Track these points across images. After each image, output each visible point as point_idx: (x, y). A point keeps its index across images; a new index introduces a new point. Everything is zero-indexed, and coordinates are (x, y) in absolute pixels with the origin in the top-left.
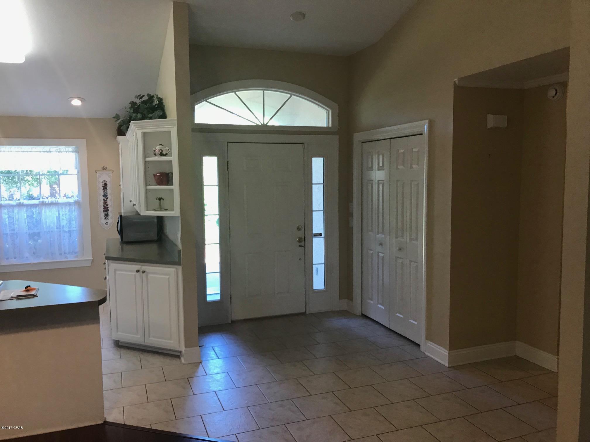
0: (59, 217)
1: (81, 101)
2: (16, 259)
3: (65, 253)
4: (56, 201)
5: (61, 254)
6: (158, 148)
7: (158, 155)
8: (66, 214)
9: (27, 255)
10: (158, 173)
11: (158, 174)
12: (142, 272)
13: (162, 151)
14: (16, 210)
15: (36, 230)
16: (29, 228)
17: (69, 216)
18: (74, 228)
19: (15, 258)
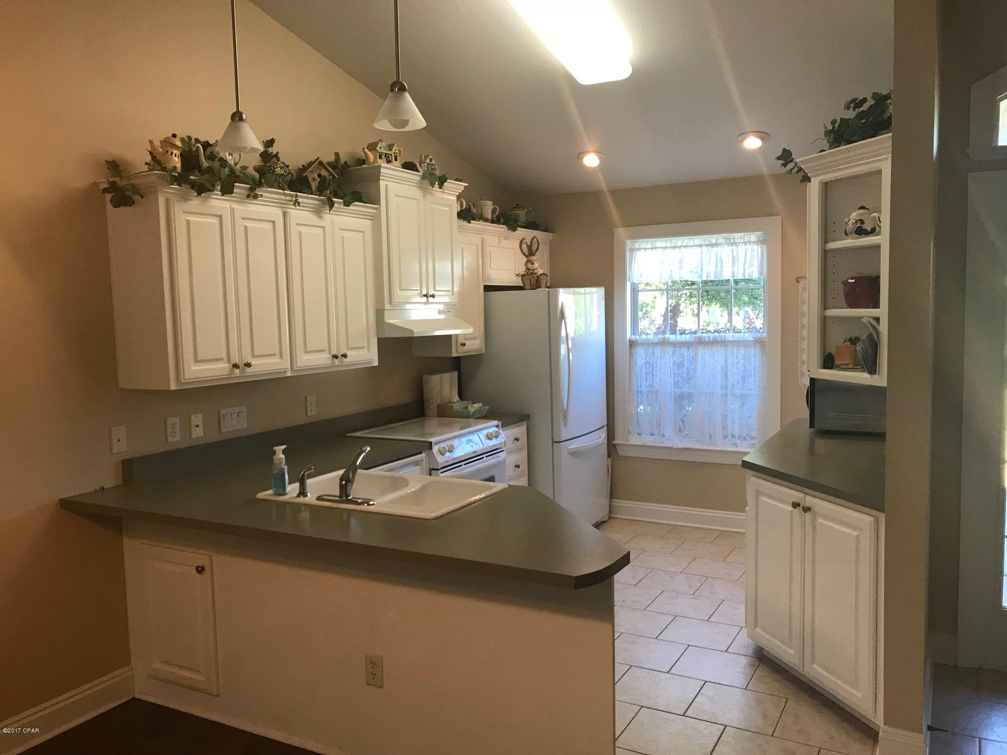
0: (726, 367)
1: (762, 139)
2: (653, 437)
3: (733, 436)
4: (723, 338)
5: (725, 437)
6: (855, 215)
7: (851, 233)
8: (737, 363)
9: (669, 431)
10: (852, 279)
11: (849, 281)
12: (803, 510)
13: (862, 222)
14: (658, 351)
15: (685, 389)
16: (676, 384)
17: (743, 367)
18: (751, 389)
19: (652, 434)
